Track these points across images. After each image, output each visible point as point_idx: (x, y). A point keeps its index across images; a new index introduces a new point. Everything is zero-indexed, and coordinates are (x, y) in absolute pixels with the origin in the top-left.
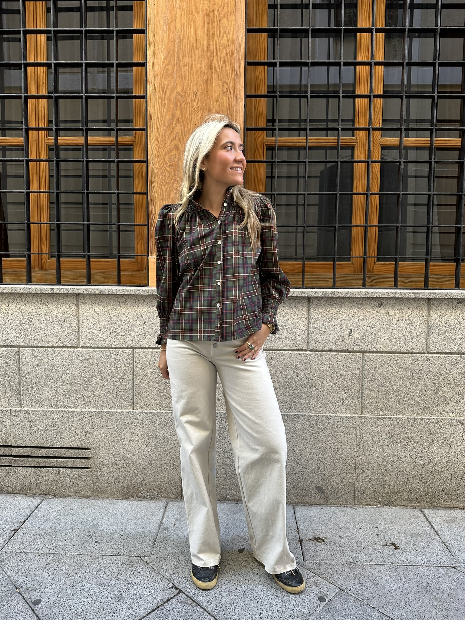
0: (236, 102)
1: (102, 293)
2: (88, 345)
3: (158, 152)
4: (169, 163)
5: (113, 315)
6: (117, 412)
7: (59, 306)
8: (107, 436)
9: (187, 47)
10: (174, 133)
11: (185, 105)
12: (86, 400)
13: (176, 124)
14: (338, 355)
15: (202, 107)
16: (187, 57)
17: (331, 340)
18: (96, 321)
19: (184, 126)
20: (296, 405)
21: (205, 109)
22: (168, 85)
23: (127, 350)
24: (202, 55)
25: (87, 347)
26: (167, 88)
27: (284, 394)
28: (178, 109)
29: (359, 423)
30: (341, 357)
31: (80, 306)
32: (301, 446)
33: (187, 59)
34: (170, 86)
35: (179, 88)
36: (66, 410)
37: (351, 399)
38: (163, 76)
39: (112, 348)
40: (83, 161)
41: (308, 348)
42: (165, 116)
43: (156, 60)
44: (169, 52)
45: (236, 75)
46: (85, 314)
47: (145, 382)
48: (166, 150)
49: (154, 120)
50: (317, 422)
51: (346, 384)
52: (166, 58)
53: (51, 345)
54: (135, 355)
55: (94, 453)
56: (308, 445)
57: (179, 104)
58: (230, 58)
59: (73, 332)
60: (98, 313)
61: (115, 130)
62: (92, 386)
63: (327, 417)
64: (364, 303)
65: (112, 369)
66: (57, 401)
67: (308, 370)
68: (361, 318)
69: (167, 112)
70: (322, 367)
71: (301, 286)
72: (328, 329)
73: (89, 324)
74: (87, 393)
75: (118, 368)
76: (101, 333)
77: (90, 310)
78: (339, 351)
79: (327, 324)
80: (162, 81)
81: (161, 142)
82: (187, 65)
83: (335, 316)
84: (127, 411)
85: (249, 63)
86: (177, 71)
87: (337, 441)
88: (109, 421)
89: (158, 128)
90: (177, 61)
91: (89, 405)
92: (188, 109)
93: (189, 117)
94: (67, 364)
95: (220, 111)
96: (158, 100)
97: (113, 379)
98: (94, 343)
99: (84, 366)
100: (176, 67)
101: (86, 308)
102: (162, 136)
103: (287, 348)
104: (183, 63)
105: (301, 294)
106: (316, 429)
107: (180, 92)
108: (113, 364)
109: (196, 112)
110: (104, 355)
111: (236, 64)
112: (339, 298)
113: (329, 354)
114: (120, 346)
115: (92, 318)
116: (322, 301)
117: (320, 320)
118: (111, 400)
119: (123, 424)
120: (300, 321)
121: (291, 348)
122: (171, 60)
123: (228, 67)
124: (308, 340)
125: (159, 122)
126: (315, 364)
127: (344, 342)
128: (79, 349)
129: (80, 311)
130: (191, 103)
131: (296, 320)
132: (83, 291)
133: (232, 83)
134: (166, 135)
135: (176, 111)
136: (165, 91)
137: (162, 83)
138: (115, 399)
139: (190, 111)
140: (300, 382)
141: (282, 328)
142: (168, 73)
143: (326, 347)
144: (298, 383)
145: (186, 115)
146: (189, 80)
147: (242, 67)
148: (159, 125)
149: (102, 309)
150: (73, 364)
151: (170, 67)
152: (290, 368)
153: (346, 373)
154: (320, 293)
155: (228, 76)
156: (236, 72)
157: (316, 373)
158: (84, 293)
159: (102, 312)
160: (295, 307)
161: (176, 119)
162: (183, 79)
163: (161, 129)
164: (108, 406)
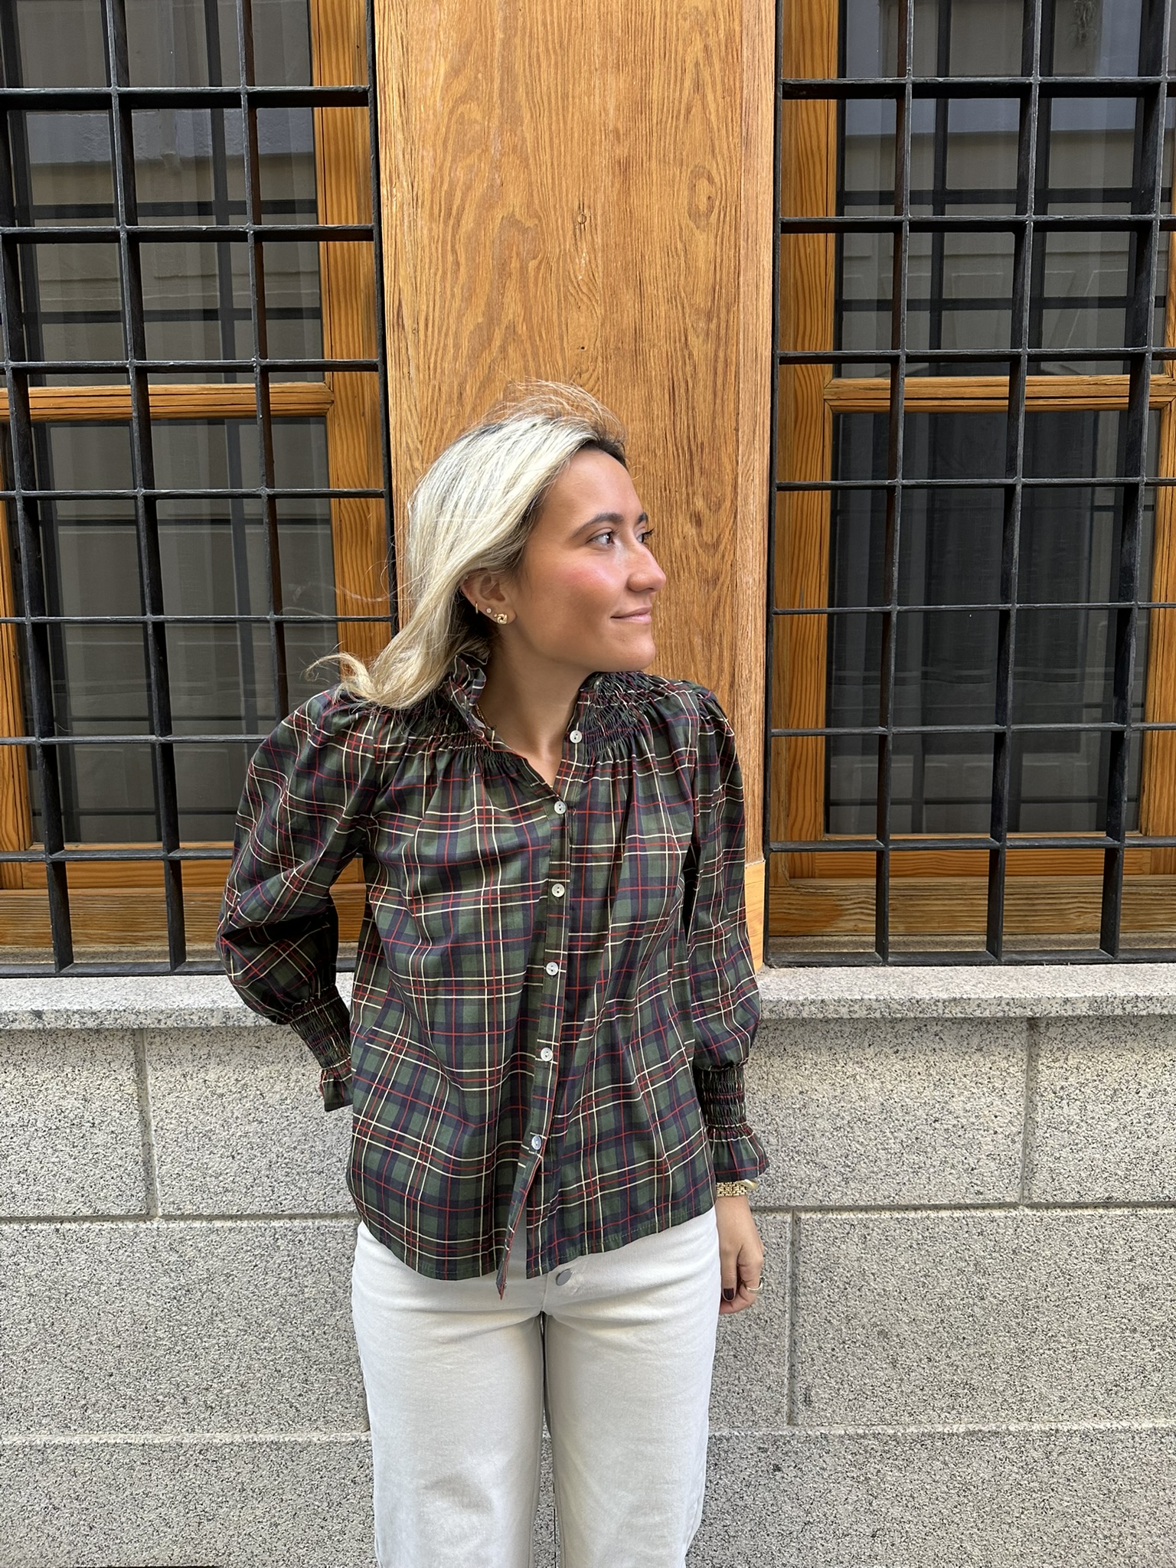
0: (747, 254)
1: (230, 1023)
2: (189, 1209)
5: (277, 1096)
6: (309, 1443)
7: (68, 1070)
8: (277, 1525)
9: (545, 25)
11: (538, 268)
13: (503, 349)
14: (1133, 1219)
15: (607, 274)
16: (544, 65)
17: (1112, 1168)
18: (214, 1123)
19: (535, 355)
20: (973, 1398)
21: (622, 285)
22: (468, 188)
24: (605, 57)
25: (183, 1217)
26: (463, 200)
27: (930, 1360)
28: (512, 285)
30: (1144, 1227)
31: (149, 1069)
33: (544, 76)
34: (479, 190)
35: (514, 200)
36: (120, 1438)
38: (445, 149)
39: (277, 1217)
40: (135, 498)
42: (460, 317)
43: (414, 80)
44: (469, 46)
45: (747, 142)
46: (171, 1098)
49: (416, 331)
50: (1048, 1454)
51: (1159, 1318)
52: (455, 72)
53: (48, 1212)
56: (1014, 1530)
57: (515, 264)
58: (722, 70)
59: (130, 1165)
60: (219, 1091)
61: (258, 370)
62: (214, 1354)
63: (1085, 1435)
65: (283, 1292)
66: (85, 1408)
69: (468, 299)
70: (1075, 1261)
71: (983, 949)
72: (1103, 1127)
73: (186, 1135)
74: (197, 1378)
75: (306, 1290)
76: (235, 1166)
77: (189, 1082)
78: (1138, 1202)
79: (1096, 1110)
80: (441, 169)
81: (446, 423)
82: (545, 98)
83: (1128, 1082)
84: (347, 1438)
85: (787, 89)
86: (501, 124)
87: (1118, 1511)
88: (281, 1475)
89: (432, 365)
90: (502, 82)
91: (204, 1419)
92: (552, 286)
93: (555, 316)
94: (114, 1278)
95: (683, 294)
96: (427, 250)
97: (288, 1328)
98: (210, 1201)
99: (176, 1283)
100: (498, 111)
101: (172, 1076)
102: (450, 397)
103: (946, 1202)
104: (527, 93)
105: (1006, 1008)
106: (1044, 1476)
107: (517, 216)
108: (288, 1275)
109: (585, 299)
110: (250, 1243)
111: (744, 96)
112: (1149, 1015)
113: (1101, 1217)
114: (307, 1211)
115: (197, 1112)
116: (1082, 1027)
117: (1073, 1096)
118: (287, 1399)
119: (334, 1485)
120: (997, 1102)
121: (962, 1201)
122: (476, 78)
123: (712, 107)
124: (1024, 1167)
125: (436, 341)
126: (1048, 1253)
127: (1157, 1172)
128: (155, 1225)
129: (150, 1088)
130: (565, 261)
131: (983, 1100)
132: (160, 1021)
133: (728, 175)
134: (464, 395)
135: (503, 295)
136: (458, 209)
137: (442, 177)
138: (300, 1395)
139: (559, 292)
140: (992, 1320)
141: (926, 1128)
142: (465, 135)
143: (1093, 1190)
144: (983, 1320)
145: (543, 309)
146: (555, 164)
147: (767, 105)
148: (436, 354)
149: (236, 1077)
150: (136, 1278)
151: (474, 111)
152: (955, 1272)
153: (1160, 1278)
154: (1081, 1001)
155: (713, 145)
156: (744, 130)
157: (1053, 1285)
158: (162, 1026)
159: (234, 1090)
160: (981, 1050)
161: (503, 327)
162: (527, 159)
163: (443, 372)
164: (274, 1420)
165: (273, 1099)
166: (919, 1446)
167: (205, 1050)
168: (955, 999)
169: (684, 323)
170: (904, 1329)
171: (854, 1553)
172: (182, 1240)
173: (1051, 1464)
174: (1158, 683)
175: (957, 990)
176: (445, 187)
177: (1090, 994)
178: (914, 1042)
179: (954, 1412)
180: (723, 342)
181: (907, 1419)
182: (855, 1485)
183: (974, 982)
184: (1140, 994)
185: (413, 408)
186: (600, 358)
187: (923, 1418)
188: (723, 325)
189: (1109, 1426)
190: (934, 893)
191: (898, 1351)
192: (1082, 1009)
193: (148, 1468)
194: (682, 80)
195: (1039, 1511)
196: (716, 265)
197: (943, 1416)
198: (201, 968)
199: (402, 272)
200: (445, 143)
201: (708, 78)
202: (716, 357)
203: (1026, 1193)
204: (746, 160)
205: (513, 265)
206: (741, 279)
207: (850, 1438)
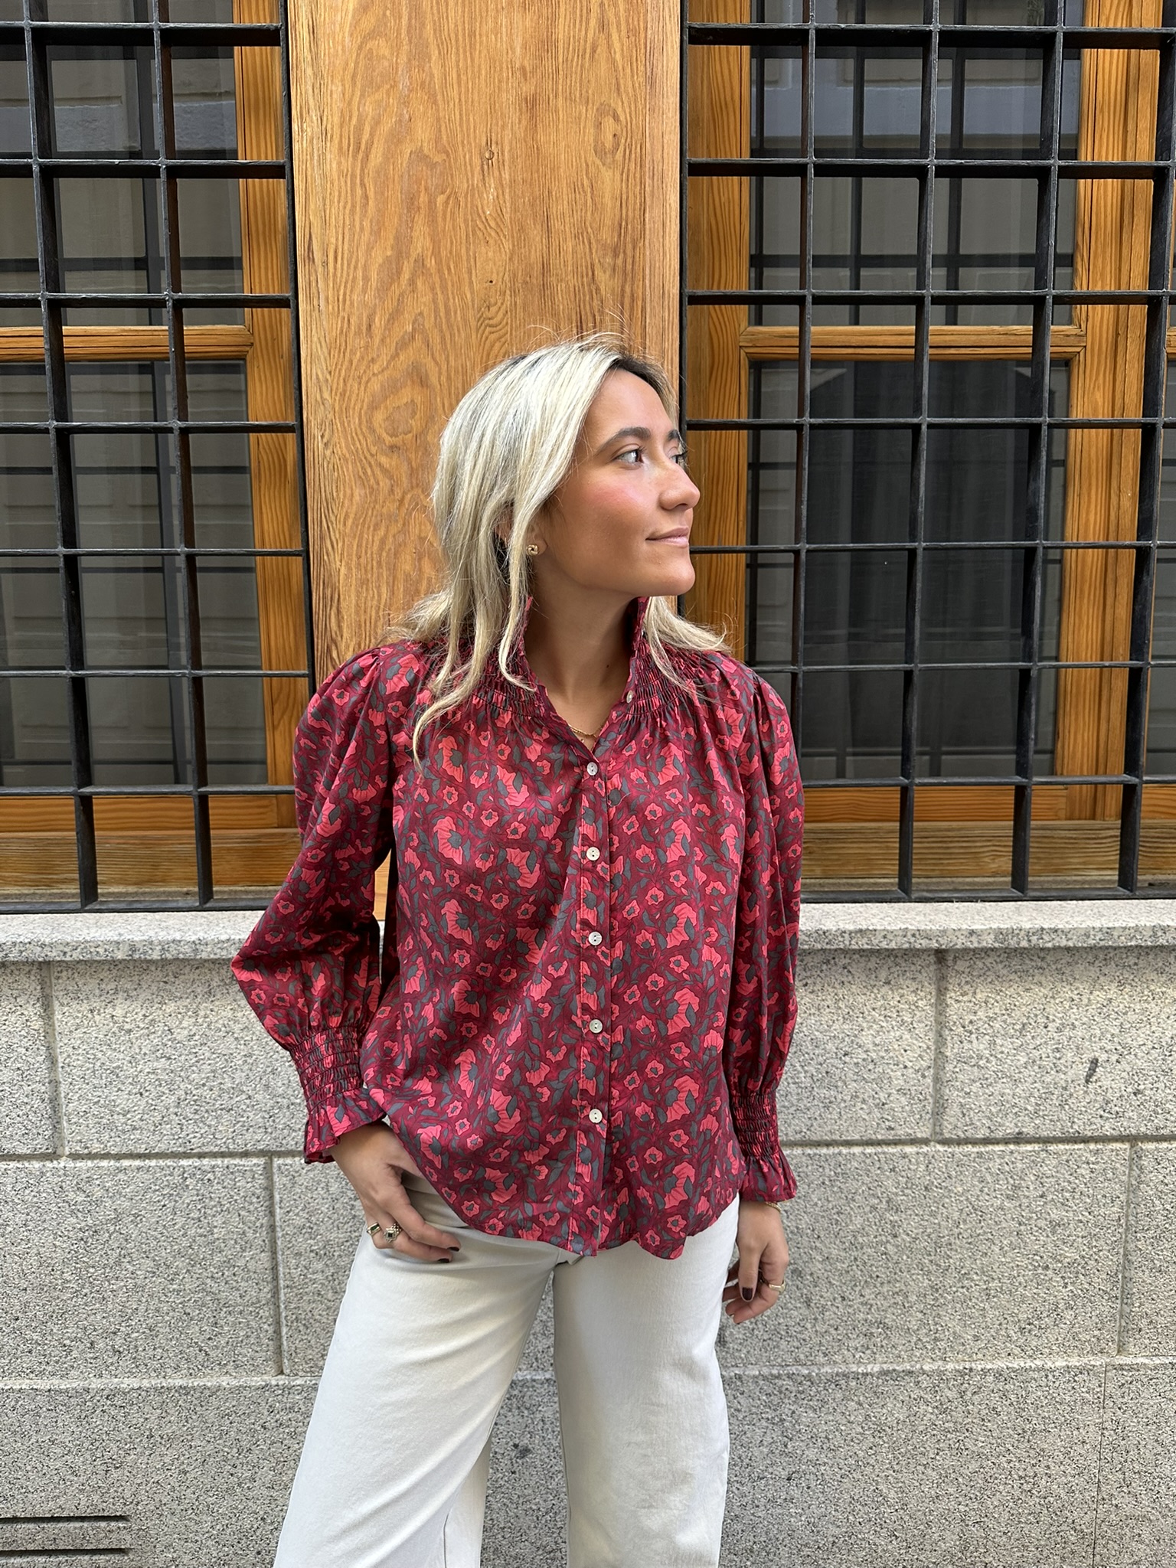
0: (652, 192)
1: (136, 956)
2: (96, 1148)
3: (343, 394)
4: (388, 439)
5: (186, 1032)
6: (219, 1388)
8: (185, 1473)
10: (408, 316)
11: (447, 203)
12: (101, 1345)
13: (412, 282)
14: (1043, 1155)
15: (515, 210)
17: (1022, 1103)
18: (121, 1059)
19: (444, 288)
20: (887, 1337)
21: (530, 221)
22: (377, 122)
23: (243, 1161)
25: (91, 1156)
26: (372, 135)
27: (843, 1299)
28: (420, 222)
29: (1111, 1388)
30: (1055, 1162)
31: (56, 1004)
32: (905, 1477)
33: (451, 14)
34: (388, 124)
35: (423, 134)
36: (25, 1384)
37: (1084, 1306)
38: (354, 84)
39: (186, 1155)
40: (46, 431)
41: (936, 1133)
42: (369, 249)
43: (323, 16)
45: (651, 81)
46: (77, 1034)
47: (319, 1276)
48: (375, 386)
49: (325, 264)
50: (962, 1394)
51: (1071, 1254)
52: (363, 8)
54: (276, 1178)
55: (143, 1534)
56: (929, 1471)
57: (423, 198)
58: (627, 10)
59: (36, 1103)
60: (127, 1027)
61: (170, 304)
62: (122, 1297)
63: (998, 1374)
64: (1141, 963)
65: (192, 1232)
67: (933, 1214)
68: (1131, 1017)
69: (377, 233)
70: (987, 1197)
71: (895, 888)
72: (1012, 1061)
73: (94, 1072)
74: (104, 1321)
75: (215, 1230)
76: (143, 1103)
77: (97, 1018)
78: (1048, 1138)
79: (1005, 1045)
80: (349, 103)
81: (355, 354)
82: (453, 35)
83: (1036, 1016)
84: (257, 1382)
85: (693, 33)
86: (409, 60)
87: (1033, 1452)
88: (190, 1421)
89: (341, 298)
90: (410, 19)
91: (112, 1364)
92: (460, 221)
93: (463, 251)
94: (19, 1219)
95: (590, 230)
96: (336, 183)
97: (197, 1269)
98: (118, 1139)
99: (83, 1224)
100: (406, 47)
101: (79, 1012)
102: (359, 328)
103: (857, 1137)
104: (435, 30)
105: (912, 940)
106: (958, 1416)
107: (426, 151)
108: (196, 1215)
109: (493, 234)
110: (159, 1182)
111: (649, 36)
112: (1055, 948)
113: (1012, 1152)
114: (216, 1149)
115: (104, 1048)
116: (990, 960)
117: (982, 1030)
118: (196, 1343)
119: (244, 1430)
120: (907, 1036)
121: (874, 1137)
122: (384, 14)
123: (617, 45)
124: (934, 1103)
125: (345, 273)
126: (960, 1189)
127: (1067, 1107)
128: (62, 1164)
129: (57, 1024)
130: (473, 196)
131: (892, 1033)
132: (65, 953)
133: (633, 113)
134: (373, 327)
135: (412, 228)
136: (367, 143)
137: (350, 111)
138: (210, 1339)
139: (467, 227)
140: (905, 1257)
141: (836, 1062)
142: (374, 71)
143: (1003, 1125)
144: (896, 1257)
145: (452, 243)
146: (463, 100)
147: (672, 47)
148: (345, 286)
149: (143, 1012)
150: (43, 1218)
151: (382, 47)
152: (868, 1209)
153: (1071, 1214)
154: (986, 933)
155: (618, 84)
156: (648, 70)
157: (965, 1221)
158: (68, 958)
159: (142, 1026)
160: (888, 983)
161: (412, 260)
162: (435, 95)
163: (352, 304)
164: (184, 1365)
165: (181, 1035)
166: (833, 1386)
167: (113, 985)
168: (861, 931)
169: (591, 258)
170: (818, 1267)
171: (770, 1496)
172: (89, 1180)
173: (965, 1403)
174: (1071, 628)
175: (864, 923)
176: (354, 121)
177: (995, 926)
178: (822, 975)
179: (869, 1352)
180: (629, 278)
181: (821, 1359)
182: (770, 1426)
183: (882, 916)
184: (1045, 926)
185: (322, 340)
186: (508, 292)
187: (838, 1358)
188: (630, 261)
189: (1022, 1365)
190: (850, 836)
191: (812, 1290)
192: (988, 941)
193: (54, 1414)
194: (588, 20)
195: (954, 1452)
196: (622, 202)
197: (857, 1356)
198: (112, 906)
199: (312, 206)
200: (354, 77)
201: (613, 19)
202: (623, 291)
203: (937, 1128)
204: (650, 99)
205: (421, 199)
206: (647, 215)
207: (765, 1378)
